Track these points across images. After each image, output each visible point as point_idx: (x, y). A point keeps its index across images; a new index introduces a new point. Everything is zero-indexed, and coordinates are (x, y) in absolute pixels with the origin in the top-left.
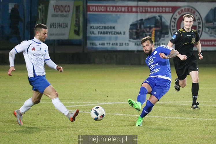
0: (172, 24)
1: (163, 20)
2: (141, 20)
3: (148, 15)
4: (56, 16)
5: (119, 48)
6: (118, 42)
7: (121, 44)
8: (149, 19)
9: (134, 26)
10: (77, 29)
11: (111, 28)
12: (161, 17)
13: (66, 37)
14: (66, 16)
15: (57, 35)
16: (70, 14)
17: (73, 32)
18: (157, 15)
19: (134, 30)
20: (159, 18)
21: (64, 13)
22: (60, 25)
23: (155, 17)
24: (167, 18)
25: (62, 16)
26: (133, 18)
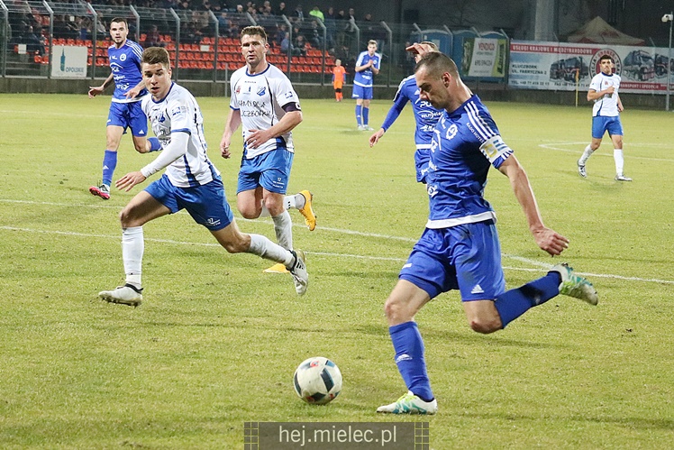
0: (592, 65)
1: (583, 61)
2: (563, 60)
3: (569, 56)
4: (481, 53)
5: (540, 87)
6: (539, 81)
7: (542, 84)
8: (570, 59)
9: (555, 66)
10: (500, 67)
11: (532, 67)
12: (581, 58)
13: (489, 75)
14: (491, 54)
15: (481, 72)
16: (495, 52)
17: (496, 68)
18: (577, 56)
19: (555, 70)
20: (579, 59)
21: (489, 51)
22: (485, 63)
23: (575, 58)
24: (587, 60)
25: (487, 53)
26: (554, 58)
